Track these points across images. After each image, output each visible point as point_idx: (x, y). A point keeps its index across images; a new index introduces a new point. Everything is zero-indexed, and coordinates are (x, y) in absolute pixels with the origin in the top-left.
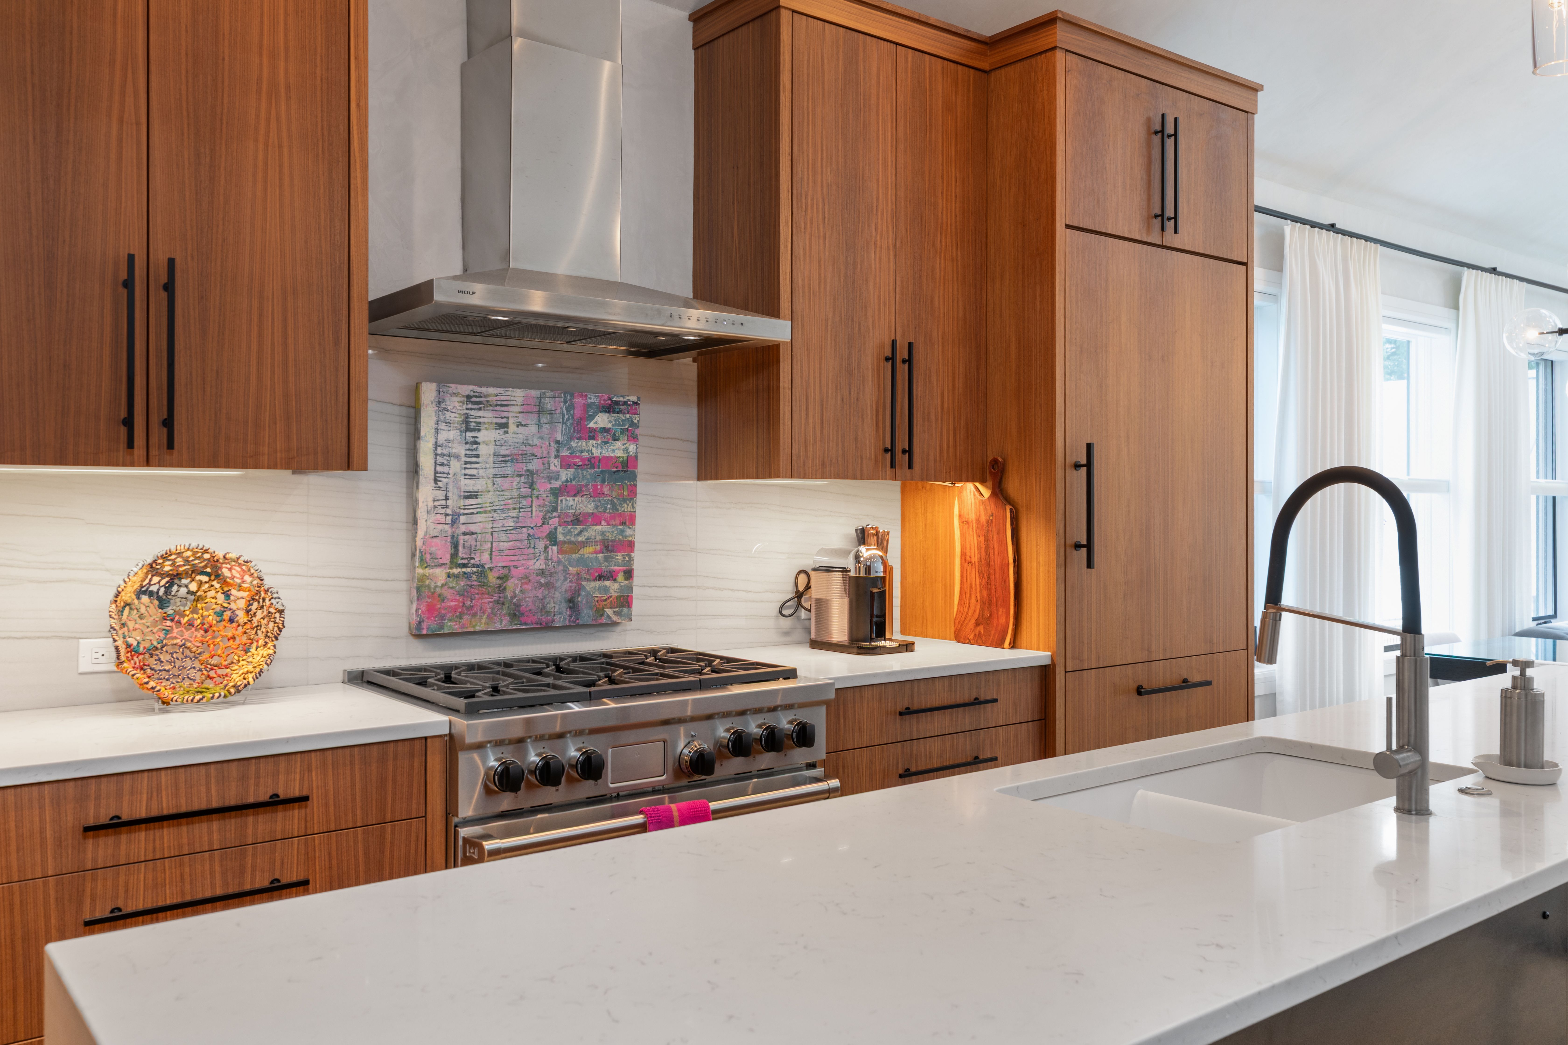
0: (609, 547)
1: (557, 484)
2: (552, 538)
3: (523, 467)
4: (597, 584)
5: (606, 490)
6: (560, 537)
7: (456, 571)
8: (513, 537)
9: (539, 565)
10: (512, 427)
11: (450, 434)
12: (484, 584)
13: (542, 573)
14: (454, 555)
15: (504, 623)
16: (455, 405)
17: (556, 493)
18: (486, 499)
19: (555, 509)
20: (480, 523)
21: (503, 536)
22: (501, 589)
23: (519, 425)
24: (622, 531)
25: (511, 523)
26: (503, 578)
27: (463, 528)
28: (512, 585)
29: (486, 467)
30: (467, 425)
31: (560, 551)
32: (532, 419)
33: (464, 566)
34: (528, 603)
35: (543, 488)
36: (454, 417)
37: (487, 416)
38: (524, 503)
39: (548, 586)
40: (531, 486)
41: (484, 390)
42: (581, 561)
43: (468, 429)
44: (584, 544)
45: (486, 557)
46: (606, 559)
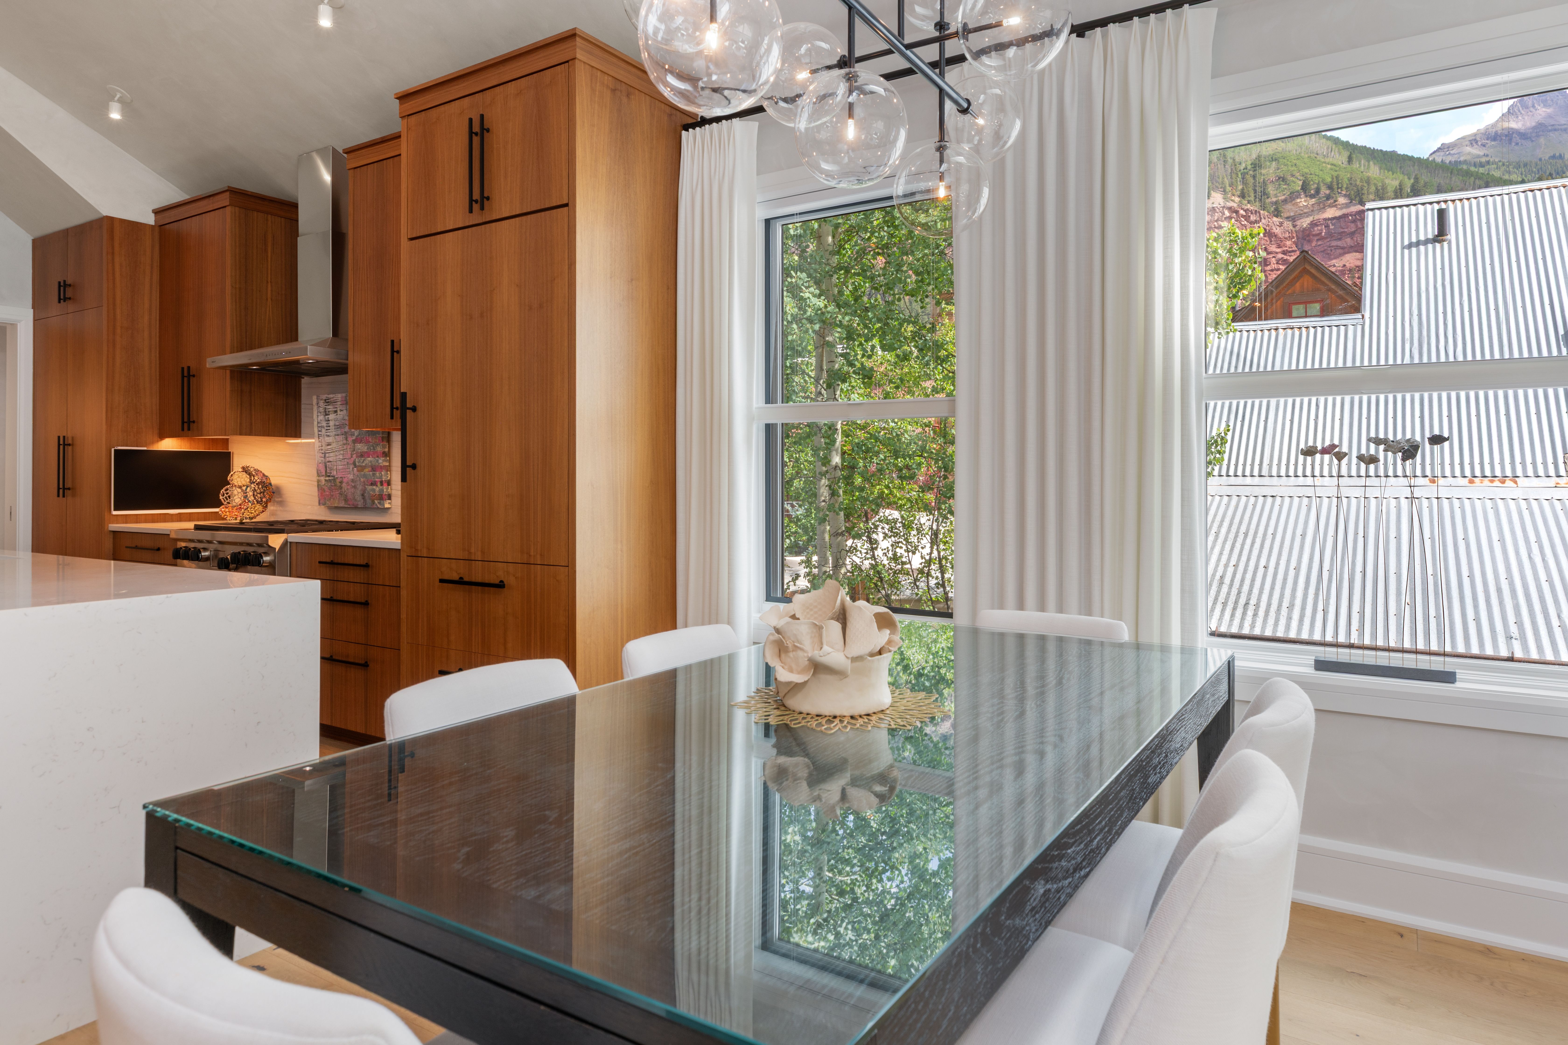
0: (374, 469)
1: (354, 438)
2: (354, 464)
3: (343, 430)
4: (371, 487)
5: (370, 440)
6: (357, 464)
7: (327, 478)
8: (343, 463)
9: (351, 477)
10: (339, 412)
11: (321, 417)
12: (335, 485)
13: (353, 481)
14: (326, 471)
15: (342, 504)
16: (322, 403)
17: (355, 442)
18: (334, 445)
19: (354, 450)
20: (331, 457)
21: (339, 463)
22: (341, 488)
23: (341, 410)
24: (378, 461)
25: (341, 457)
26: (341, 482)
27: (328, 459)
28: (344, 485)
29: (332, 432)
30: (326, 414)
31: (358, 471)
32: (343, 407)
33: (329, 476)
34: (350, 496)
35: (351, 439)
36: (321, 409)
37: (330, 408)
38: (345, 447)
39: (355, 487)
40: (346, 440)
41: (329, 396)
42: (365, 476)
43: (326, 415)
44: (365, 467)
45: (335, 472)
46: (374, 475)
